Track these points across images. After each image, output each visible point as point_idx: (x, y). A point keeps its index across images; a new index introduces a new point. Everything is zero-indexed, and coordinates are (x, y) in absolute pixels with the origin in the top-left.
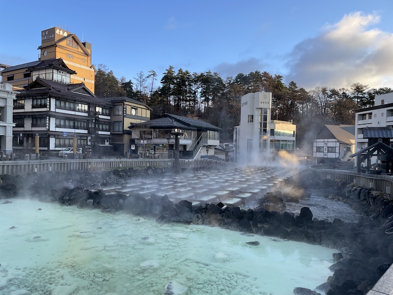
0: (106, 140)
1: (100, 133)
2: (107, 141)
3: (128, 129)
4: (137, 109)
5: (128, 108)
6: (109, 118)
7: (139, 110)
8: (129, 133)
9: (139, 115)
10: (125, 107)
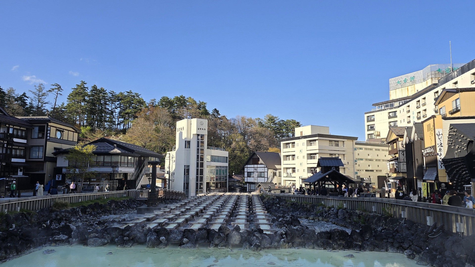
0: (19, 170)
1: (13, 160)
2: (21, 171)
3: (52, 156)
4: (63, 132)
5: (53, 130)
6: (24, 141)
7: (66, 132)
8: (53, 160)
9: (65, 138)
10: (49, 129)
